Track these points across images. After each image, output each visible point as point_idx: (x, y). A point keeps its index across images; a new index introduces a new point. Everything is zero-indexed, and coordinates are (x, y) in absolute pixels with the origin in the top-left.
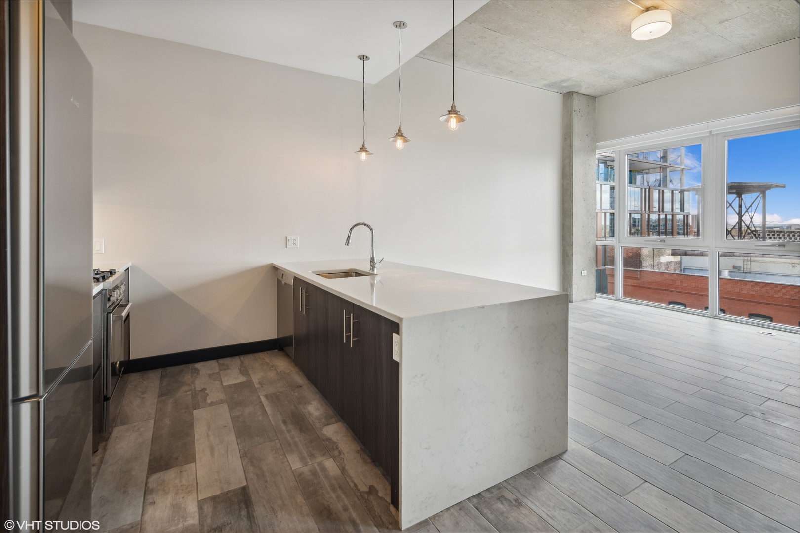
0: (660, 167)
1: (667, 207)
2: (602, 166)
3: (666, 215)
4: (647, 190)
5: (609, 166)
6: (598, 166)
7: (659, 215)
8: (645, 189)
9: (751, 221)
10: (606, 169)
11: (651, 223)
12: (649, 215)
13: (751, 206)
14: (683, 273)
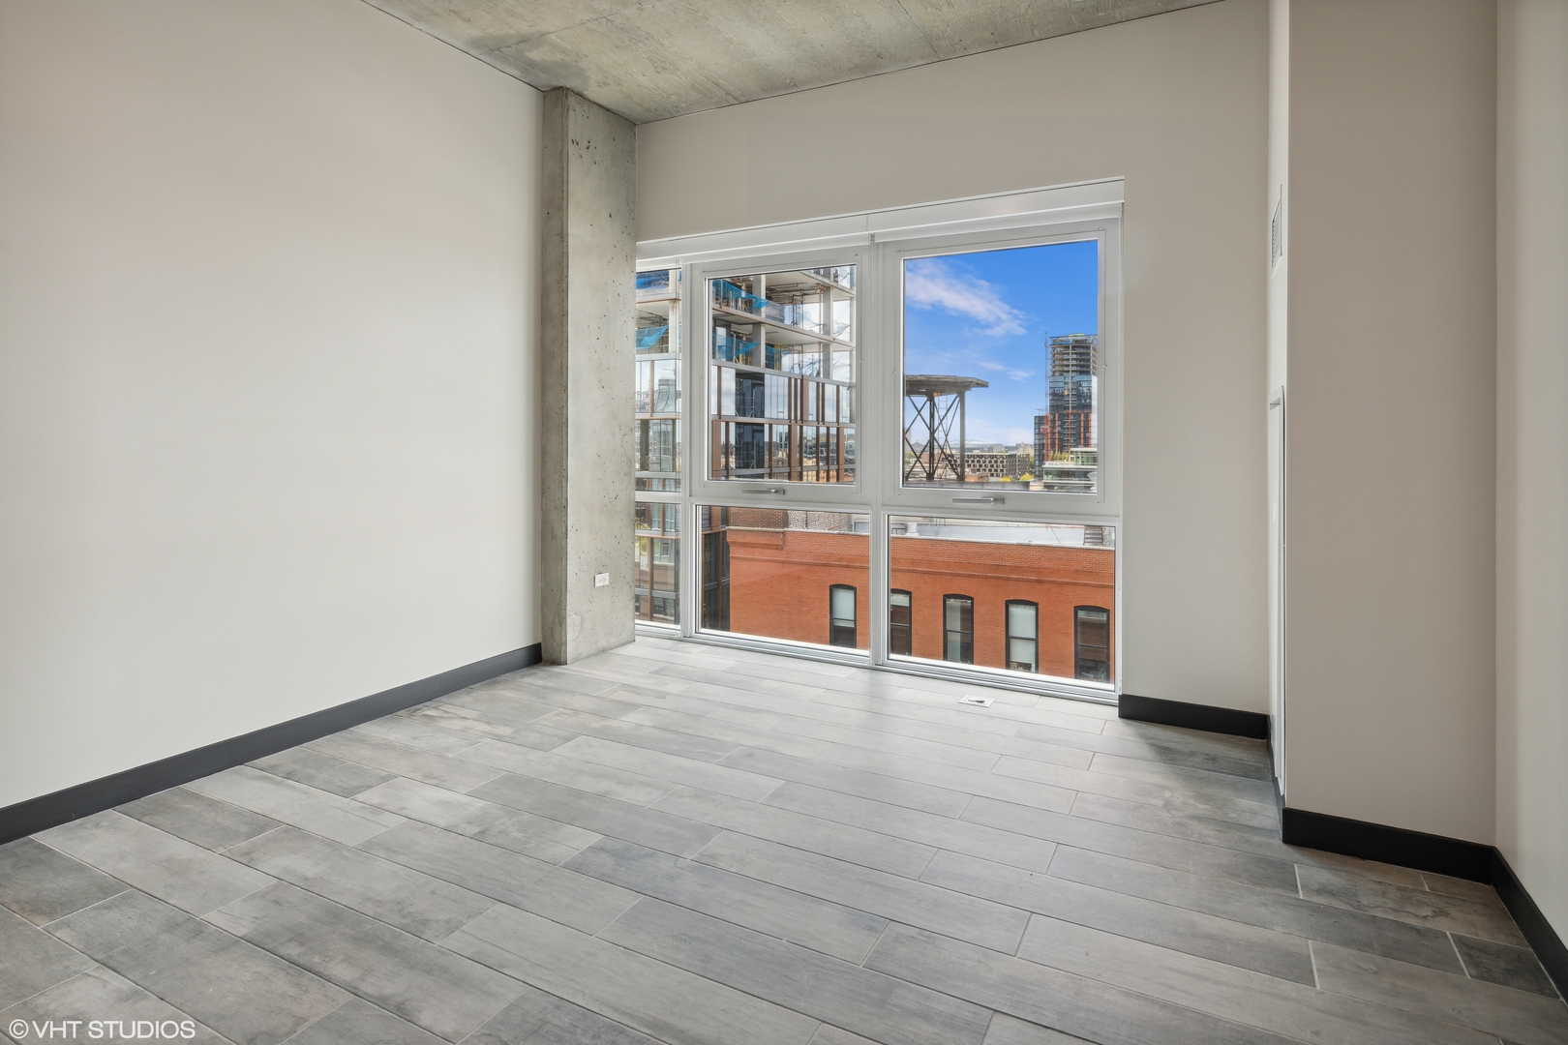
0: (820, 343)
1: (830, 415)
2: (722, 331)
3: (828, 428)
4: (799, 381)
5: (735, 332)
6: (714, 331)
7: (818, 428)
8: (796, 380)
9: (946, 440)
10: (730, 339)
11: (805, 441)
12: (801, 427)
13: (946, 415)
14: (853, 533)
